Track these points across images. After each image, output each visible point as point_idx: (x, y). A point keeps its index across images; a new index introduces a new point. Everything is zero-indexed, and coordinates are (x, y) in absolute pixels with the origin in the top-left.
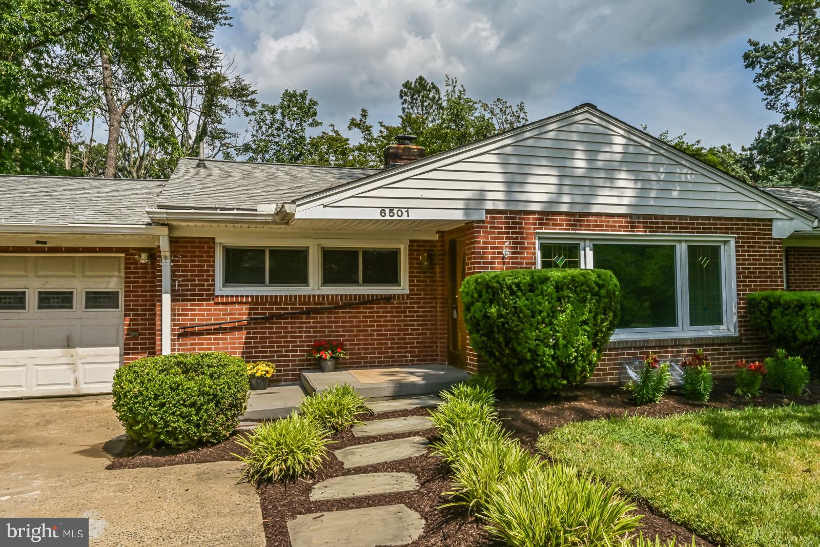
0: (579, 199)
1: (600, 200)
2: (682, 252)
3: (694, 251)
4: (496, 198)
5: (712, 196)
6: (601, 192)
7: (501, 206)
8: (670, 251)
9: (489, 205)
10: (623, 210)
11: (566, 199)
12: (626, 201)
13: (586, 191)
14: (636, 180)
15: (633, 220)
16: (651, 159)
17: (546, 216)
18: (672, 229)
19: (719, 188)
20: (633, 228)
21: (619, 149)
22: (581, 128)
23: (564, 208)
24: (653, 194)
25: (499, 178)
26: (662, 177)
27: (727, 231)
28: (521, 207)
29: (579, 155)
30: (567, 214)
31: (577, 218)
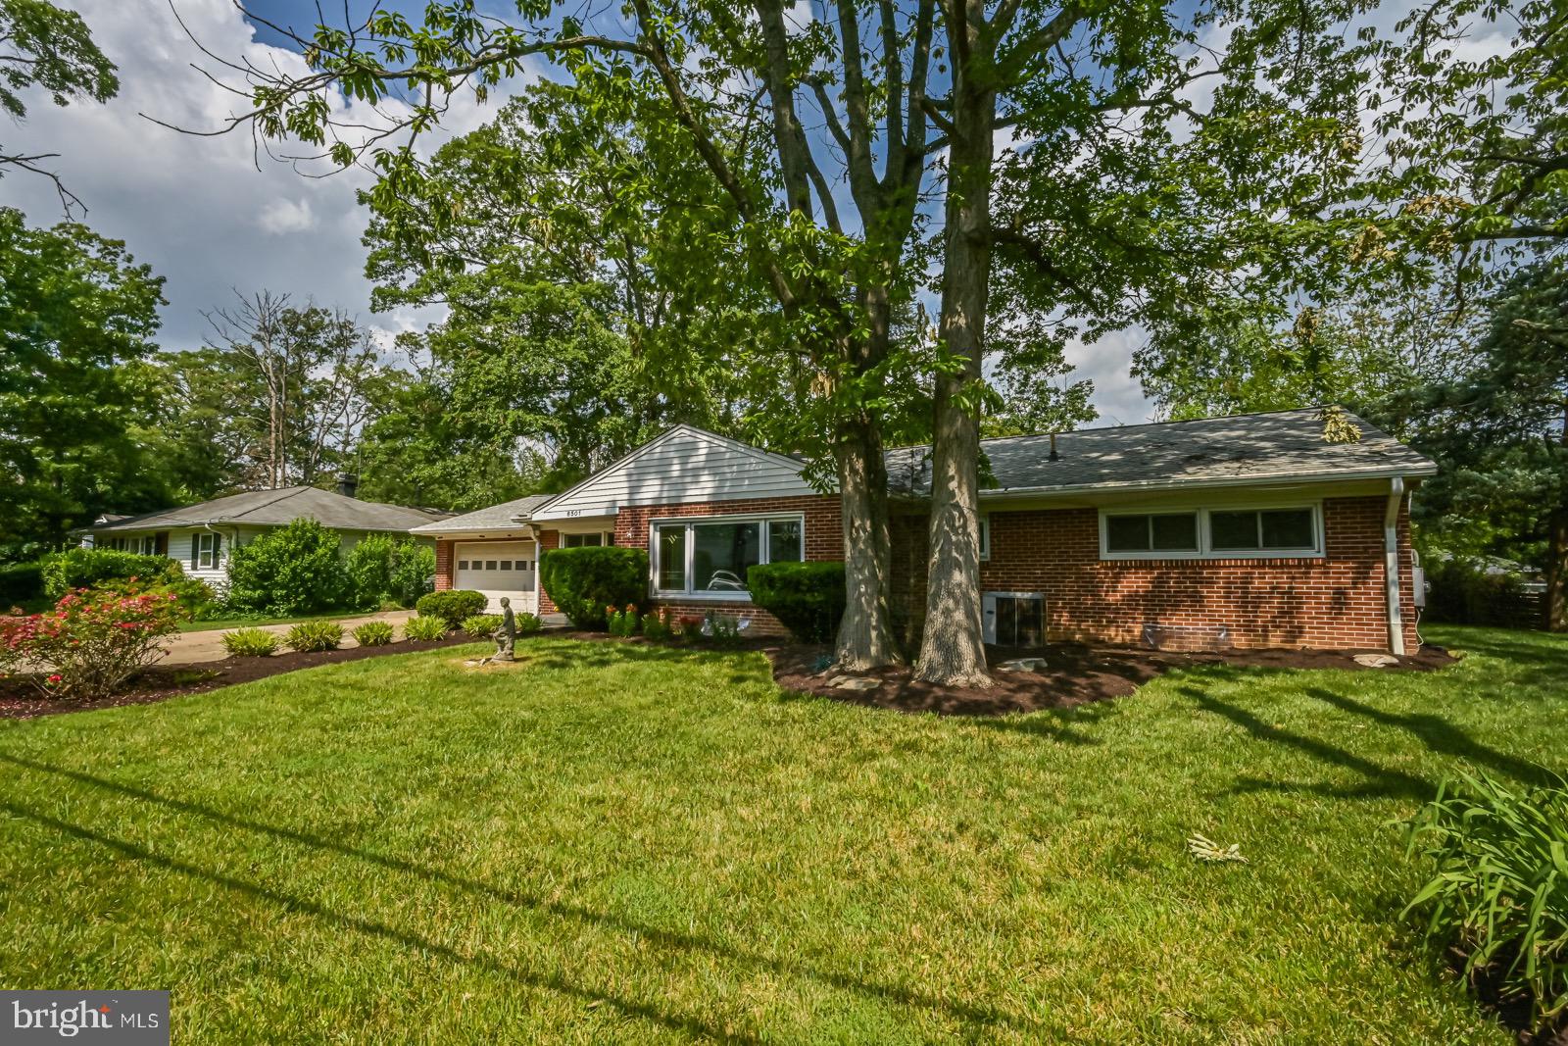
0: (673, 494)
1: (689, 493)
2: (764, 529)
3: (775, 528)
4: (623, 499)
5: (778, 480)
6: (689, 486)
7: (625, 504)
8: (755, 528)
9: (619, 504)
10: (705, 499)
11: (665, 494)
12: (707, 491)
13: (680, 487)
14: (715, 474)
15: (716, 505)
16: (728, 456)
17: (655, 509)
18: (756, 510)
19: (786, 472)
20: (714, 511)
21: (704, 451)
22: (676, 441)
23: (664, 502)
24: (728, 484)
25: (626, 485)
26: (735, 468)
27: (796, 508)
28: (638, 503)
29: (676, 461)
30: (668, 505)
31: (675, 507)
